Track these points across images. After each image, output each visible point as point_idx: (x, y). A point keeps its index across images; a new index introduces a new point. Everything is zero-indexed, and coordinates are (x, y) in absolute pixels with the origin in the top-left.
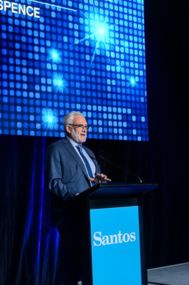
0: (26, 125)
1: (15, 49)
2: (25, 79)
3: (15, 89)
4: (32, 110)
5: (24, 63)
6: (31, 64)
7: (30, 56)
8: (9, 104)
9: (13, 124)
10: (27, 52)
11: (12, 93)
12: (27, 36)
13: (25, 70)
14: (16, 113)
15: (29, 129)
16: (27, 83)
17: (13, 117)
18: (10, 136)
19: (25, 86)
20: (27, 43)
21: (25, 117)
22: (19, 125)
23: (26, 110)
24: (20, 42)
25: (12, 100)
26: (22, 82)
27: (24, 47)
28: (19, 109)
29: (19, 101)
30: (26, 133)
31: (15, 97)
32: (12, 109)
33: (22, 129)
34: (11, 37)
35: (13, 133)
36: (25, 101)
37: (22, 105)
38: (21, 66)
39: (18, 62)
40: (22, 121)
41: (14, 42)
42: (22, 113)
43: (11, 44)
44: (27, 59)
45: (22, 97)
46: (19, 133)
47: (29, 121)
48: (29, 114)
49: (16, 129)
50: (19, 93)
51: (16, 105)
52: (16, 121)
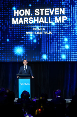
0: (57, 59)
1: (54, 40)
2: (57, 47)
3: (54, 50)
4: (58, 55)
5: (57, 43)
6: (59, 43)
7: (58, 41)
8: (52, 54)
9: (53, 59)
10: (58, 40)
11: (53, 51)
12: (58, 36)
13: (57, 45)
14: (54, 56)
15: (57, 60)
16: (57, 48)
18: (52, 62)
19: (57, 49)
20: (58, 38)
21: (57, 57)
22: (55, 59)
23: (57, 55)
24: (56, 38)
25: (53, 53)
26: (56, 48)
27: (57, 39)
28: (55, 55)
29: (55, 53)
30: (57, 61)
31: (54, 52)
32: (53, 55)
33: (55, 60)
34: (53, 37)
35: (53, 61)
36: (57, 53)
37: (56, 54)
38: (56, 44)
39: (55, 43)
40: (56, 58)
41: (54, 38)
42: (56, 56)
43: (53, 39)
44: (58, 42)
45: (56, 52)
46: (55, 61)
47: (57, 58)
48: (57, 56)
49: (54, 60)
50: (55, 51)
51: (54, 54)
52: (54, 58)
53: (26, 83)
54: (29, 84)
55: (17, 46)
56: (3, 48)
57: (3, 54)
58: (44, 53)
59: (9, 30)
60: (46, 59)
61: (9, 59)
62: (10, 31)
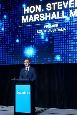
0: (72, 60)
1: (69, 37)
2: (72, 45)
3: (69, 49)
4: (74, 55)
5: (72, 41)
6: (74, 41)
7: (74, 38)
8: (67, 54)
9: (68, 60)
10: (73, 37)
11: (68, 51)
12: (73, 32)
13: (72, 43)
14: (69, 56)
15: (73, 61)
16: (73, 47)
17: (68, 58)
18: (67, 63)
19: (72, 48)
20: (73, 35)
21: (72, 57)
22: (70, 60)
23: (72, 55)
24: (71, 35)
25: (68, 53)
26: (71, 47)
27: (72, 36)
28: (70, 55)
29: (70, 53)
30: (72, 62)
31: (69, 52)
32: (68, 55)
33: (71, 61)
34: (68, 34)
35: (68, 62)
36: (72, 53)
37: (71, 54)
38: (71, 42)
39: (70, 41)
40: (71, 59)
41: (69, 35)
42: (71, 56)
43: (68, 36)
44: (73, 39)
45: (71, 51)
46: (70, 62)
47: (73, 59)
48: (73, 56)
49: (69, 61)
50: (70, 50)
51: (69, 54)
52: (69, 59)
53: (26, 92)
54: (29, 93)
55: (27, 47)
56: (13, 50)
57: (12, 56)
58: (57, 53)
59: (19, 29)
60: (59, 60)
61: (19, 62)
62: (20, 31)
